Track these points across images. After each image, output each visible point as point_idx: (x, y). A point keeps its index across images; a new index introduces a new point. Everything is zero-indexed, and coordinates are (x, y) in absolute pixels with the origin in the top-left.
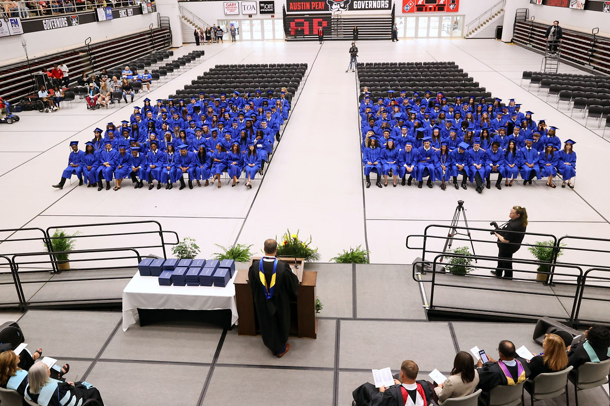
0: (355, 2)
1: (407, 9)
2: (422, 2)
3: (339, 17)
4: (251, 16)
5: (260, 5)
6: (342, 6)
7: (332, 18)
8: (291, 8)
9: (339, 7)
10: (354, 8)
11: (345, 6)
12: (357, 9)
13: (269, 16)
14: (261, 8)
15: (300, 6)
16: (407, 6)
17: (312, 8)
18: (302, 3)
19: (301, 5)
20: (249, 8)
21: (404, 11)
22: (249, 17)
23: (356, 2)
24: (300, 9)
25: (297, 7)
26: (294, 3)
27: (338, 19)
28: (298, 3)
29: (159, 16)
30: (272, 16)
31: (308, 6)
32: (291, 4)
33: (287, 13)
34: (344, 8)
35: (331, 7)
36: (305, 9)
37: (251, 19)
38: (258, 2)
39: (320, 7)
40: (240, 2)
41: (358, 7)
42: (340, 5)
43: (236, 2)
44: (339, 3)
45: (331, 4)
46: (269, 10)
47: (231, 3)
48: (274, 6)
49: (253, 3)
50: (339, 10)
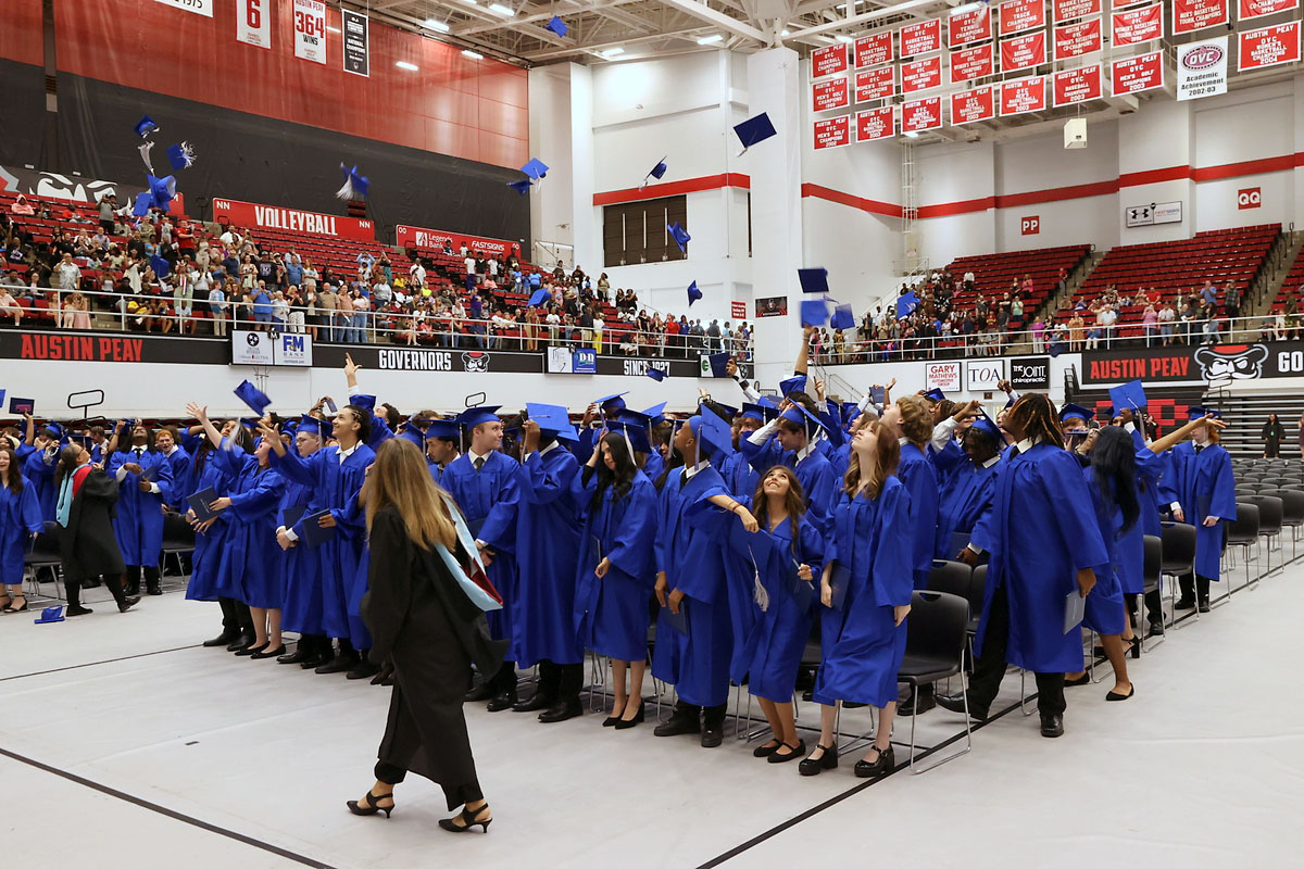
0: (1281, 355)
3: (1224, 395)
4: (991, 394)
5: (1012, 369)
6: (1243, 365)
7: (1204, 396)
8: (1094, 374)
9: (1231, 367)
10: (1281, 369)
11: (1249, 365)
12: (1291, 374)
14: (1015, 375)
15: (1118, 369)
17: (1153, 375)
18: (1125, 362)
19: (1121, 366)
22: (987, 397)
23: (1287, 355)
24: (1119, 376)
25: (1111, 371)
26: (1102, 363)
27: (1221, 399)
28: (1114, 362)
29: (757, 388)
31: (1141, 369)
32: (1094, 364)
33: (1080, 386)
34: (1247, 371)
35: (1208, 371)
36: (1132, 376)
37: (990, 403)
38: (1008, 360)
39: (1175, 371)
40: (964, 361)
41: (1294, 369)
42: (1235, 364)
43: (955, 364)
44: (1233, 360)
45: (1209, 361)
46: (1034, 380)
47: (943, 366)
48: (1047, 371)
49: (995, 364)
50: (1231, 378)
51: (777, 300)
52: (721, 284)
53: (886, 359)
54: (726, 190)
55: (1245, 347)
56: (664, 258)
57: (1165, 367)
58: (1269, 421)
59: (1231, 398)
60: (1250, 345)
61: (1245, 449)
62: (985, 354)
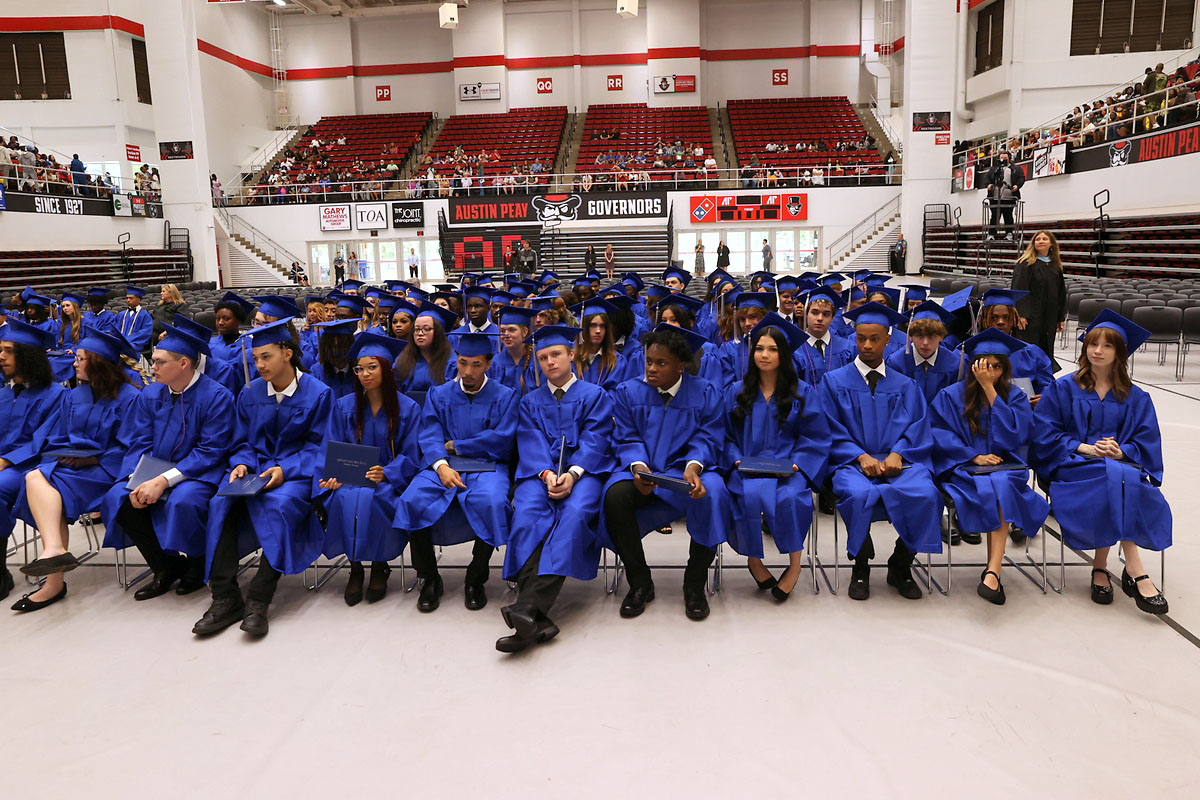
0: (590, 203)
1: (700, 216)
2: (730, 201)
3: (556, 232)
4: (376, 232)
5: (394, 211)
6: (565, 210)
7: (542, 233)
8: (458, 216)
9: (557, 212)
10: (590, 214)
11: (569, 210)
12: (596, 217)
13: (412, 232)
14: (396, 216)
15: (477, 212)
16: (699, 210)
17: (503, 216)
18: (481, 206)
19: (479, 210)
20: (371, 216)
21: (694, 220)
22: (372, 235)
23: (593, 203)
24: (477, 217)
25: (471, 214)
26: (464, 206)
27: (554, 235)
28: (473, 206)
29: (168, 229)
30: (419, 234)
31: (494, 212)
32: (458, 207)
33: (450, 226)
34: (567, 214)
35: (541, 214)
36: (487, 217)
37: (376, 240)
38: (390, 204)
39: (518, 214)
40: (353, 205)
41: (598, 213)
42: (560, 209)
43: (345, 206)
44: (558, 206)
45: (542, 207)
46: (412, 220)
47: (335, 208)
48: (422, 212)
49: (379, 207)
50: (558, 219)
51: (182, 145)
52: (113, 126)
53: (281, 201)
54: (109, 32)
55: (565, 197)
56: (44, 96)
57: (511, 211)
58: (588, 251)
59: (560, 235)
60: (569, 195)
61: (569, 272)
62: (368, 198)
